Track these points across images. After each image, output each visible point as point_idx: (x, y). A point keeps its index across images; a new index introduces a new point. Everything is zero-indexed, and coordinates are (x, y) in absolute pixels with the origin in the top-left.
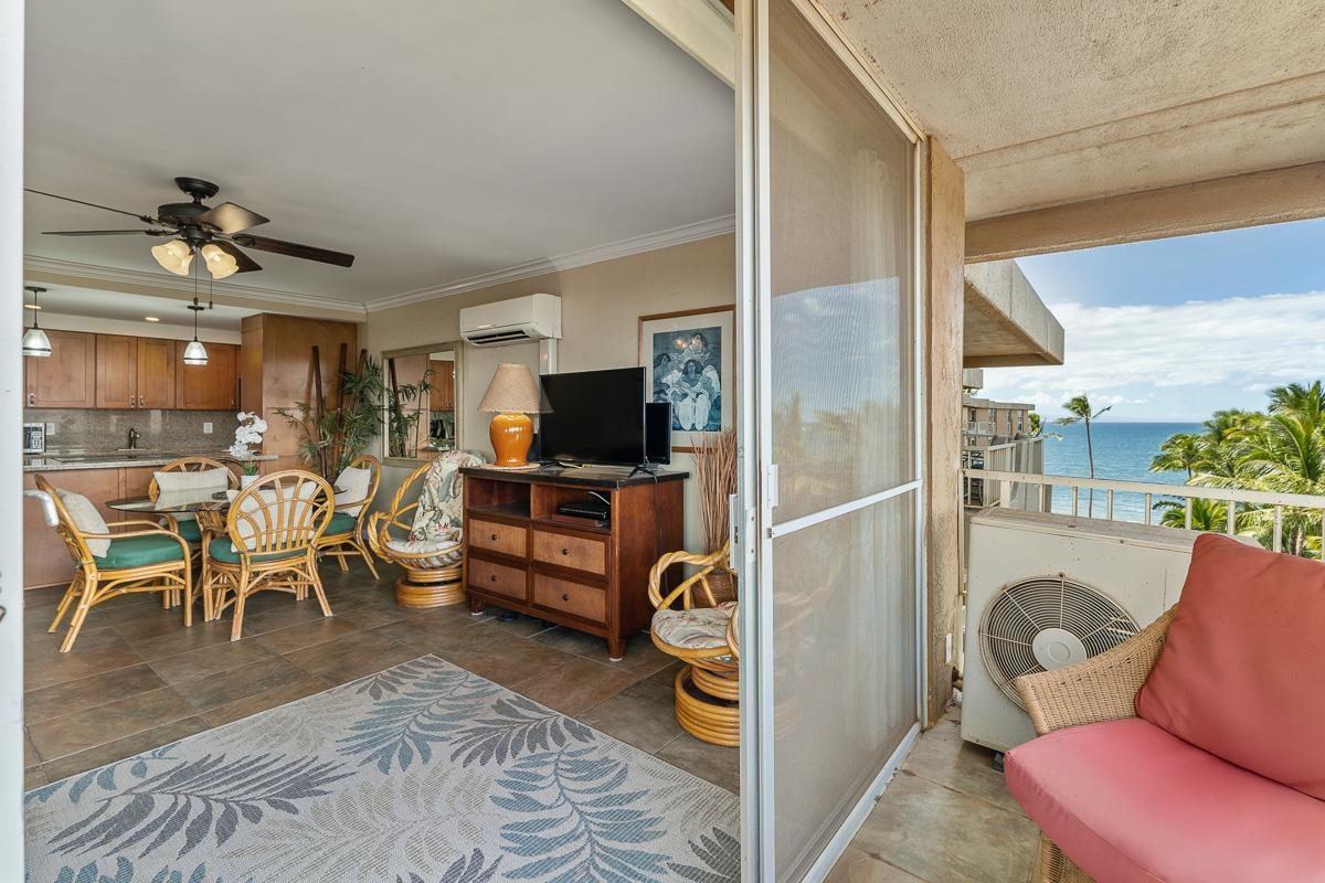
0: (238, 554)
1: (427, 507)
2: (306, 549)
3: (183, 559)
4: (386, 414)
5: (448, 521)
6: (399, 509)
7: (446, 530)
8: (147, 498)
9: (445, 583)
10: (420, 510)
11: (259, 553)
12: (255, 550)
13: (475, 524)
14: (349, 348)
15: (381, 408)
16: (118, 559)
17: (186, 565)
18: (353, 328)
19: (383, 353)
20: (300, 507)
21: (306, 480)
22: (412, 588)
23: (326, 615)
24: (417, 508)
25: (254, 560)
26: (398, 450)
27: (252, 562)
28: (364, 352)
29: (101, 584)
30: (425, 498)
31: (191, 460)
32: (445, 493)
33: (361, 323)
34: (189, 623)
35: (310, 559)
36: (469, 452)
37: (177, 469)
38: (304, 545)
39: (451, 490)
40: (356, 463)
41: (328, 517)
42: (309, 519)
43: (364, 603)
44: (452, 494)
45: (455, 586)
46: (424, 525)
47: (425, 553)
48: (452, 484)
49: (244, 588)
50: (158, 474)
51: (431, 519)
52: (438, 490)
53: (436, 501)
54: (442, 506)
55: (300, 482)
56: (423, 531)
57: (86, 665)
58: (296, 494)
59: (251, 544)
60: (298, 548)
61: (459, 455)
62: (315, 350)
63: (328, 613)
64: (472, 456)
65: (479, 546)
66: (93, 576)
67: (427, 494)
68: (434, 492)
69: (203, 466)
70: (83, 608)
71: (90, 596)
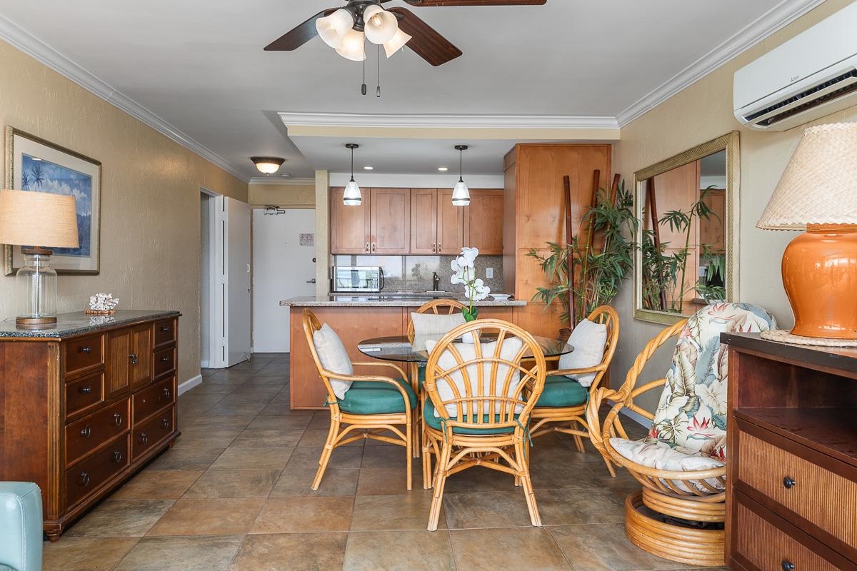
0: (439, 420)
1: (677, 389)
2: (514, 427)
3: (405, 412)
4: (639, 254)
5: (709, 416)
6: (636, 387)
7: (705, 431)
8: (404, 339)
9: (699, 526)
10: (667, 392)
11: (460, 423)
12: (455, 419)
13: (750, 444)
14: (603, 176)
15: (634, 245)
16: (353, 403)
17: (405, 419)
18: (605, 148)
19: (637, 173)
20: (503, 372)
21: (508, 335)
22: (646, 520)
23: (534, 524)
24: (660, 389)
25: (456, 431)
26: (656, 300)
27: (454, 433)
28: (617, 176)
29: (343, 426)
30: (675, 375)
31: (442, 302)
32: (704, 369)
33: (616, 142)
34: (409, 488)
35: (518, 439)
36: (746, 307)
37: (430, 311)
38: (511, 423)
39: (715, 367)
40: (593, 316)
41: (538, 388)
42: (516, 386)
43: (585, 517)
44: (715, 372)
45: (713, 536)
46: (672, 417)
47: (665, 470)
48: (716, 357)
49: (446, 464)
50: (414, 315)
51: (681, 409)
52: (694, 365)
53: (691, 381)
54: (700, 390)
55: (501, 336)
56: (669, 427)
57: (312, 514)
58: (498, 352)
59: (452, 410)
60: (502, 424)
61: (730, 311)
62: (567, 180)
63: (536, 521)
64: (750, 315)
65: (758, 488)
66: (336, 417)
67: (678, 369)
68: (688, 367)
69: (452, 309)
70: (329, 447)
71: (333, 439)
